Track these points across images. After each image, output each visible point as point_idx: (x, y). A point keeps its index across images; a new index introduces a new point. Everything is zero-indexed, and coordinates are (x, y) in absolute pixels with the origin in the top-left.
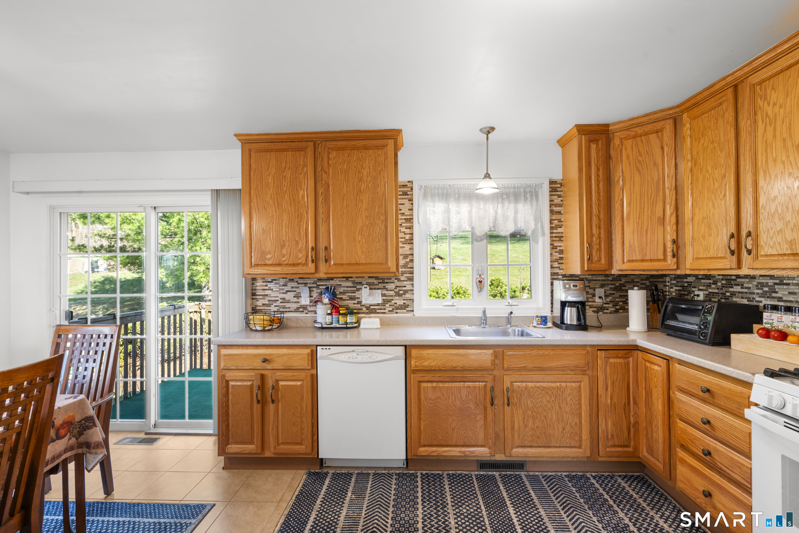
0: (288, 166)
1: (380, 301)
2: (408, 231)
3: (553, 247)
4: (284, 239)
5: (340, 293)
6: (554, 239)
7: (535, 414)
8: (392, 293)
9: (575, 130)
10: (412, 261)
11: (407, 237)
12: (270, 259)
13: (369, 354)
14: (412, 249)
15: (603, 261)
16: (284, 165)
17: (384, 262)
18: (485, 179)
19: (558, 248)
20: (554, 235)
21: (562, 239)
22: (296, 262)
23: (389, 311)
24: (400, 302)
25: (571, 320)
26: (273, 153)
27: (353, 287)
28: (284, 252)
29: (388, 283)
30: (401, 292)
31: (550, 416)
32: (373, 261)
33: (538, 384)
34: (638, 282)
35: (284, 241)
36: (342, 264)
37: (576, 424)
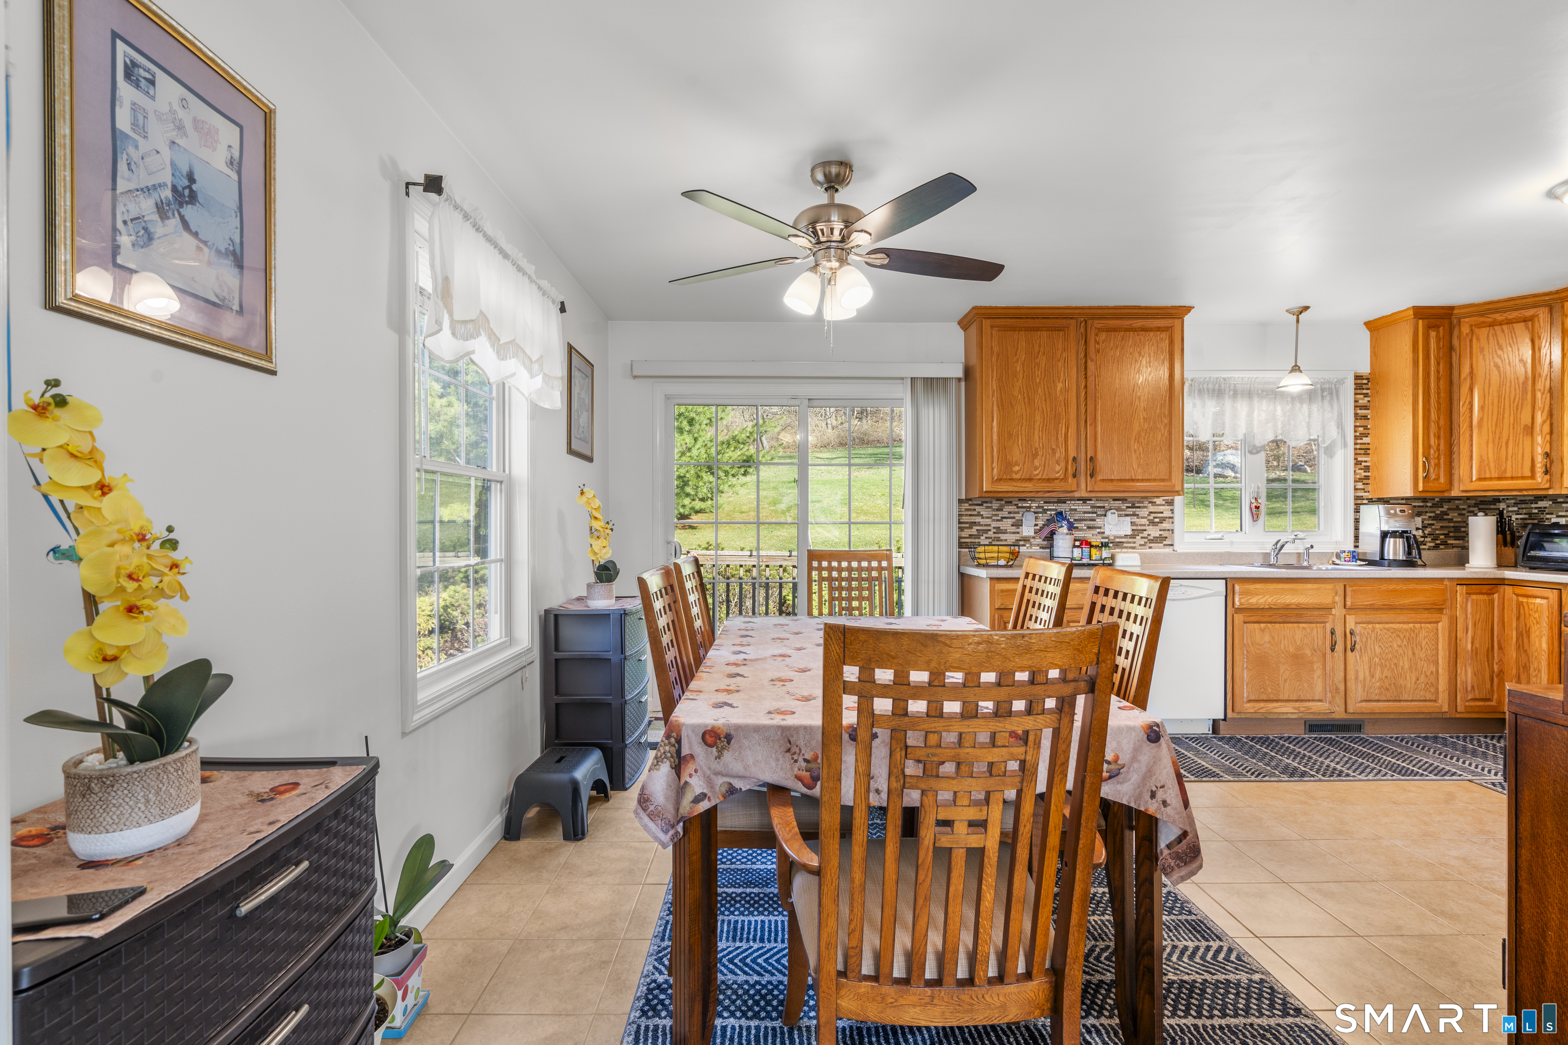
0: (1042, 350)
1: (1129, 532)
3: (1357, 463)
4: (1037, 446)
5: (1075, 520)
6: (1359, 452)
7: (1383, 661)
8: (1144, 521)
9: (1411, 312)
12: (1018, 472)
13: (1183, 589)
15: (1442, 480)
16: (1036, 349)
17: (1167, 477)
18: (1293, 374)
19: (1364, 464)
20: (1358, 446)
21: (1368, 452)
22: (1053, 477)
23: (1141, 545)
24: (1154, 532)
25: (1395, 553)
26: (1023, 333)
27: (1093, 513)
28: (1037, 463)
29: (1139, 507)
30: (1157, 520)
31: (1401, 664)
32: (1153, 477)
34: (1464, 509)
35: (1036, 449)
36: (1112, 480)
37: (1432, 673)
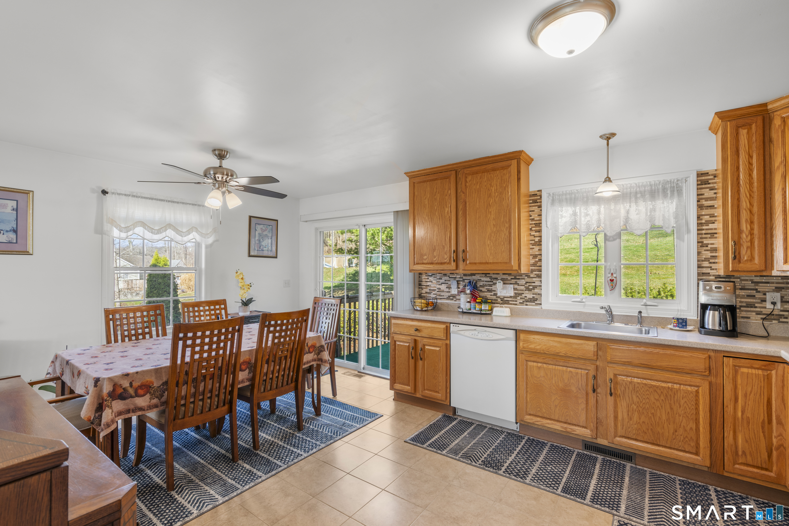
0: (438, 191)
1: (512, 294)
2: (537, 234)
3: (702, 245)
4: (435, 244)
5: (480, 286)
6: (704, 236)
8: (523, 288)
10: (540, 260)
11: (537, 239)
12: (425, 260)
13: (487, 334)
14: (540, 250)
15: (756, 261)
16: (435, 191)
17: (508, 261)
18: (605, 183)
20: (703, 232)
21: (715, 235)
22: (443, 262)
23: (520, 303)
24: (529, 295)
25: (713, 325)
26: (428, 183)
27: (490, 282)
28: (435, 254)
29: (519, 279)
30: (531, 287)
32: (499, 261)
33: (644, 381)
35: (435, 246)
36: (475, 263)
37: (691, 429)
